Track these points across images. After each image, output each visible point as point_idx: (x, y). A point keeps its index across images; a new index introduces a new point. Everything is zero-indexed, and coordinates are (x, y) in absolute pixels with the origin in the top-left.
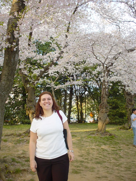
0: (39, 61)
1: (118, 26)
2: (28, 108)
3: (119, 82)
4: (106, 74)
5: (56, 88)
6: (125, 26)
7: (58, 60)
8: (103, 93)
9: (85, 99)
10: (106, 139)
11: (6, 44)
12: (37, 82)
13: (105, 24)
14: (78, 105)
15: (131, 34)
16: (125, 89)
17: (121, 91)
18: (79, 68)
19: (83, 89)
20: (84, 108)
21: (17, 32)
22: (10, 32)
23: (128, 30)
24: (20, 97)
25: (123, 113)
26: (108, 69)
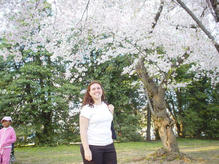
2: (159, 119)
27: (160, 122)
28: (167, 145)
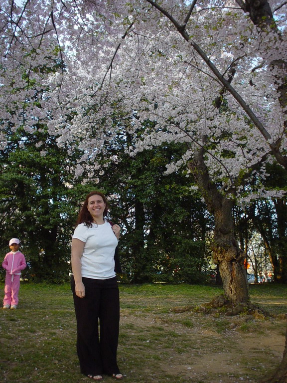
27: (221, 253)
28: (231, 291)
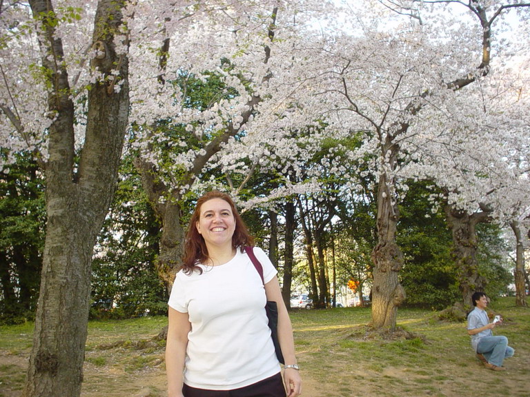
0: (191, 126)
1: (415, 17)
2: (163, 265)
3: (430, 180)
4: (387, 155)
5: (243, 208)
6: (437, 17)
7: (245, 121)
8: (383, 215)
9: (331, 239)
10: (399, 350)
11: (93, 73)
12: (188, 188)
13: (379, 13)
14: (313, 257)
15: (456, 38)
16: (447, 200)
17: (435, 207)
18: (308, 143)
19: (324, 210)
20: (329, 264)
21: (123, 38)
22: (102, 41)
23: (445, 28)
24: (142, 239)
25: (445, 274)
26: (393, 142)
